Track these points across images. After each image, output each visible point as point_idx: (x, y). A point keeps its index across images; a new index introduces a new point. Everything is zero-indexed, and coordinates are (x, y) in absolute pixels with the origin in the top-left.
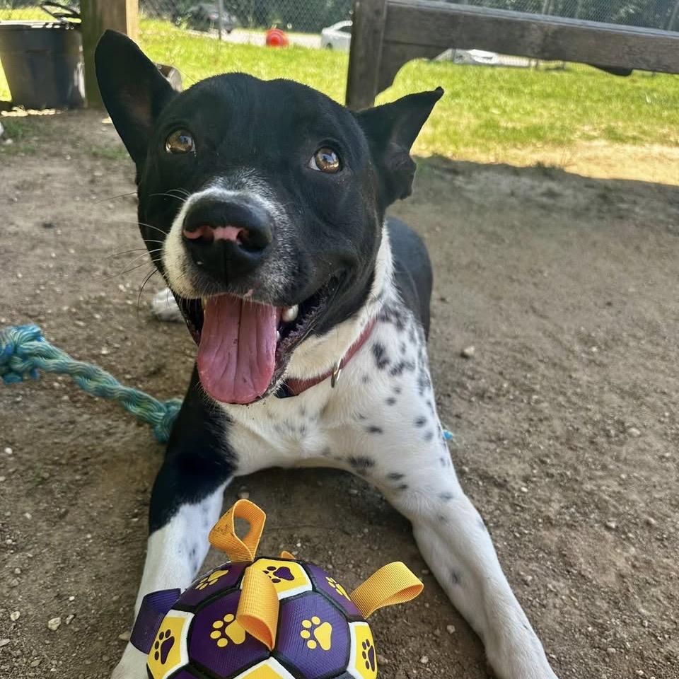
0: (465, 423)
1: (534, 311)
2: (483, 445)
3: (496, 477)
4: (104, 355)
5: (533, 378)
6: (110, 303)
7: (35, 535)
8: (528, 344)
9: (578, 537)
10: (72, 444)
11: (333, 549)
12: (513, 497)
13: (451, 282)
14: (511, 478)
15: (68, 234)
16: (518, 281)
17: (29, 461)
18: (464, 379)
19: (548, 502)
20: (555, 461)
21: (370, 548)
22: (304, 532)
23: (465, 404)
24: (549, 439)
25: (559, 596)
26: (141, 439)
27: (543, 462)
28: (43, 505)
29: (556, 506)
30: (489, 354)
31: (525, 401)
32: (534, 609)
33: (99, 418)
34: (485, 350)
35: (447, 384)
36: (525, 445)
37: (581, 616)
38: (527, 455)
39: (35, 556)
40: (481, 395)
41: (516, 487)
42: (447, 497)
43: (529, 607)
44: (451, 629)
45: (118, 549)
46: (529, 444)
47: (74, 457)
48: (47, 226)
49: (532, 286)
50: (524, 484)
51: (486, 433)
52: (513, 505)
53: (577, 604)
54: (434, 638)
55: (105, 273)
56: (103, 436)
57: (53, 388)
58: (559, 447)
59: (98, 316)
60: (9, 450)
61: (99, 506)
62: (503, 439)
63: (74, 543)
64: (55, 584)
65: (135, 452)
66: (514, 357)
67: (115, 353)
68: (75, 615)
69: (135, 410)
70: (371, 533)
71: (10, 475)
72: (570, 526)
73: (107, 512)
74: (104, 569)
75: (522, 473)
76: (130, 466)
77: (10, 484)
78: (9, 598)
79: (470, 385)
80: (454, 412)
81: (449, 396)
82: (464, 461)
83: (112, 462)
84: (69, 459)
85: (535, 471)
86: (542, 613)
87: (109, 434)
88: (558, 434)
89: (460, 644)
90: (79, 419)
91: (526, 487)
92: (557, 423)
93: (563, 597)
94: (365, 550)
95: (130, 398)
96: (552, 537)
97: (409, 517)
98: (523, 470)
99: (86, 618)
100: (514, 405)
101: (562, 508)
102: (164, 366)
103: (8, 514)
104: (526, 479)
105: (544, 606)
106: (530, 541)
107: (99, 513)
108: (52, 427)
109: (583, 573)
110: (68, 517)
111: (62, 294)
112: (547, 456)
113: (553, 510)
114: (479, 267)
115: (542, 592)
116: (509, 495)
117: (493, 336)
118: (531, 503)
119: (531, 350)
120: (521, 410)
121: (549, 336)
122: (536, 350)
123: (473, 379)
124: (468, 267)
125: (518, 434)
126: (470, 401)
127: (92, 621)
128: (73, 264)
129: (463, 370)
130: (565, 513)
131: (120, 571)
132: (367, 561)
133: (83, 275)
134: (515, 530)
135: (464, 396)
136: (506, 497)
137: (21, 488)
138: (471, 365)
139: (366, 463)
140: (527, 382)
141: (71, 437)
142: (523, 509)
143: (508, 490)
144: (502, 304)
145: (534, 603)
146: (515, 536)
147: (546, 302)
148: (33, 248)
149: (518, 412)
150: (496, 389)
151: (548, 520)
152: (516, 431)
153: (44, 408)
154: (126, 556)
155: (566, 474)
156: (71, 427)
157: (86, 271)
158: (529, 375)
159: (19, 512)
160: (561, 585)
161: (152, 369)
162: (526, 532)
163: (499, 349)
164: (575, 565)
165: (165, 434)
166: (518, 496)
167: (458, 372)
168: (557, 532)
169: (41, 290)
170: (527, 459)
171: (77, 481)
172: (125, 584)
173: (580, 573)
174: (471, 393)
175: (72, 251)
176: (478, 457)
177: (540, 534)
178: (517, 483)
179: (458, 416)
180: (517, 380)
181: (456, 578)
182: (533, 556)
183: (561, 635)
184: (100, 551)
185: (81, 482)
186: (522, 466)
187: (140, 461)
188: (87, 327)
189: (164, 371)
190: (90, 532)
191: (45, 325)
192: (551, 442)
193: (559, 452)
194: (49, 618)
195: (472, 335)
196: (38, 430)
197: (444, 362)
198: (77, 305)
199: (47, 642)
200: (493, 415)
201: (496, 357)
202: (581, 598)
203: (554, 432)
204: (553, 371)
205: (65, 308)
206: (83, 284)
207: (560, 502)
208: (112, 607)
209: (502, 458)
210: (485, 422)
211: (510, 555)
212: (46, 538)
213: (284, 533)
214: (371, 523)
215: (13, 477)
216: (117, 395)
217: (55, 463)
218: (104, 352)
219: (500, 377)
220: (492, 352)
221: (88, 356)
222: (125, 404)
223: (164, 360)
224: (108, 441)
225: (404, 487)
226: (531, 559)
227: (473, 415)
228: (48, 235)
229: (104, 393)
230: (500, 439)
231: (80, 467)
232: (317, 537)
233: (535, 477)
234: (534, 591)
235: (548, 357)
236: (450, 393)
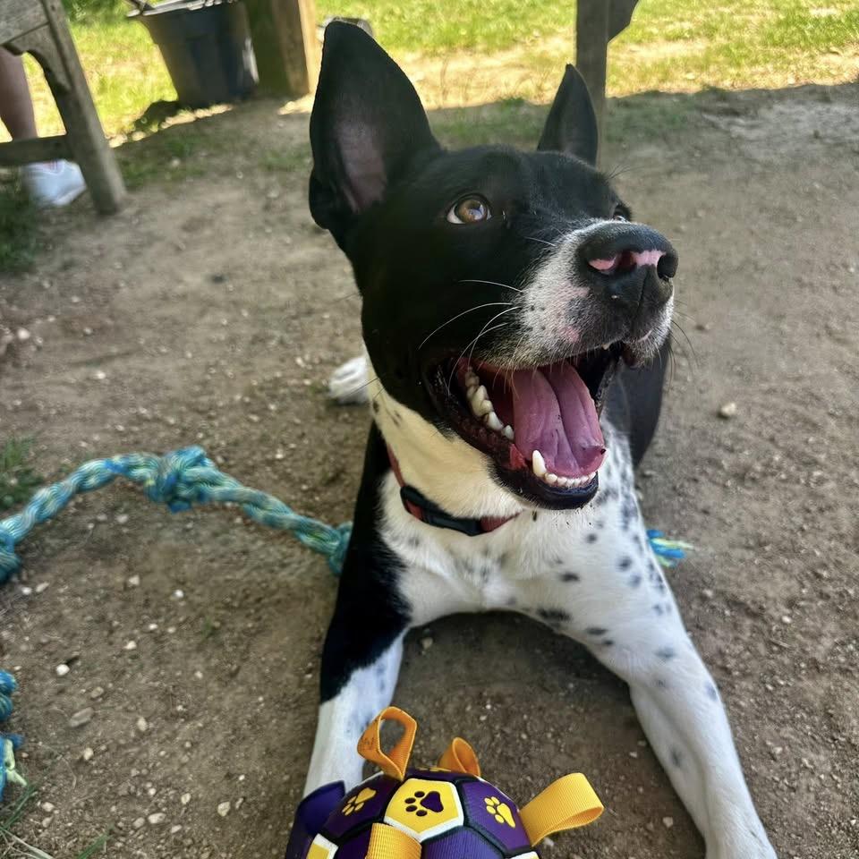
0: (715, 522)
1: (830, 333)
2: (737, 553)
3: (749, 602)
4: (279, 460)
5: (818, 443)
6: (286, 386)
7: (205, 699)
8: (814, 391)
9: (852, 688)
10: (245, 580)
11: (529, 712)
12: (770, 631)
13: (714, 298)
14: (771, 602)
15: (240, 289)
16: (811, 285)
17: (199, 605)
18: (720, 452)
19: (816, 637)
20: (835, 573)
21: (575, 710)
22: (497, 688)
23: (718, 490)
24: (830, 540)
25: (817, 774)
26: (317, 569)
27: (819, 576)
28: (214, 662)
29: (827, 643)
30: (758, 409)
31: (803, 481)
32: (779, 793)
33: (273, 545)
34: (753, 403)
35: (695, 462)
36: (793, 551)
37: (843, 803)
38: (797, 565)
39: (206, 725)
40: (742, 476)
41: (776, 615)
42: (666, 655)
43: (774, 791)
44: (668, 822)
45: (290, 715)
46: (801, 548)
47: (247, 597)
48: (218, 279)
49: (829, 292)
50: (788, 611)
51: (742, 535)
52: (769, 644)
53: (839, 786)
54: (646, 834)
55: (282, 342)
56: (276, 568)
57: (225, 508)
58: (843, 550)
59: (272, 407)
60: (179, 594)
61: (272, 659)
62: (765, 544)
63: (245, 708)
64: (225, 760)
65: (311, 588)
66: (794, 411)
67: (292, 455)
68: (245, 798)
69: (307, 540)
70: (577, 689)
71: (179, 624)
72: (844, 672)
73: (280, 667)
74: (275, 742)
75: (786, 595)
76: (306, 606)
77: (180, 637)
78: (180, 777)
79: (727, 461)
80: (701, 506)
81: (696, 480)
82: (707, 580)
83: (288, 600)
84: (241, 601)
85: (804, 591)
86: (791, 799)
87: (283, 566)
88: (844, 530)
89: (679, 841)
90: (254, 548)
91: (790, 616)
92: (843, 513)
93: (822, 776)
94: (569, 713)
95: (300, 528)
96: (814, 689)
97: (623, 677)
98: (788, 589)
99: (255, 802)
100: (785, 489)
101: (836, 644)
102: (343, 471)
103: (179, 674)
104: (791, 603)
105: (794, 789)
106: (786, 696)
107: (271, 669)
108: (225, 560)
109: (853, 741)
110: (240, 676)
111: (234, 379)
112: (824, 566)
113: (820, 650)
114: (756, 269)
115: (794, 769)
116: (765, 628)
117: (766, 380)
118: (794, 639)
119: (818, 399)
120: (795, 496)
121: (848, 373)
122: (827, 398)
123: (731, 450)
124: (740, 269)
125: (787, 534)
126: (725, 486)
127: (262, 806)
128: (246, 331)
129: (719, 440)
130: (839, 653)
131: (291, 744)
132: (570, 729)
133: (257, 347)
134: (768, 679)
135: (718, 480)
136: (761, 632)
137: (192, 641)
138: (731, 428)
139: (560, 616)
140: (808, 450)
141: (244, 571)
142: (782, 650)
143: (765, 622)
144: (785, 327)
145: (781, 785)
146: (766, 689)
147: (848, 318)
148: (202, 314)
149: (790, 499)
150: (763, 465)
151: (814, 665)
152: (785, 529)
153: (215, 535)
154: (299, 724)
155: (847, 592)
156: (244, 558)
157: (261, 341)
158: (811, 440)
159: (190, 670)
160: (820, 759)
161: (330, 475)
162: (782, 683)
163: (773, 400)
164: (844, 729)
165: (339, 567)
166: (778, 630)
167: (711, 442)
168: (825, 682)
169: (211, 374)
170: (796, 572)
171: (249, 629)
172: (296, 759)
173: (849, 741)
174: (728, 474)
175: (245, 314)
176: (729, 572)
177: (800, 684)
178: (777, 610)
179: (705, 512)
180: (795, 448)
181: (676, 759)
182: (787, 716)
183: (813, 830)
184: (272, 718)
185: (253, 631)
186: (787, 584)
187: (316, 600)
188: (260, 422)
189: (343, 476)
190: (261, 694)
191: (216, 423)
192: (833, 543)
193: (840, 559)
194: (219, 802)
195: (737, 379)
196: (210, 564)
197: (693, 428)
198: (250, 392)
199: (218, 829)
200: (755, 506)
201: (768, 413)
202: (846, 776)
203: (837, 528)
204: (847, 429)
205: (238, 397)
206: (256, 360)
207: (834, 636)
208: (283, 789)
209: (762, 573)
210: (742, 518)
211: (757, 718)
212: (216, 703)
213: (473, 690)
214: (578, 675)
215: (184, 627)
216: (287, 525)
217: (228, 607)
218: (279, 456)
219: (770, 446)
220: (762, 406)
221: (262, 462)
222: (297, 533)
223: (343, 461)
224: (283, 575)
225: (609, 643)
226: (784, 722)
227: (727, 509)
228: (218, 294)
229: (272, 523)
230: (761, 544)
231: (252, 611)
232: (510, 695)
233: (803, 599)
234: (782, 768)
235: (842, 408)
236: (697, 476)
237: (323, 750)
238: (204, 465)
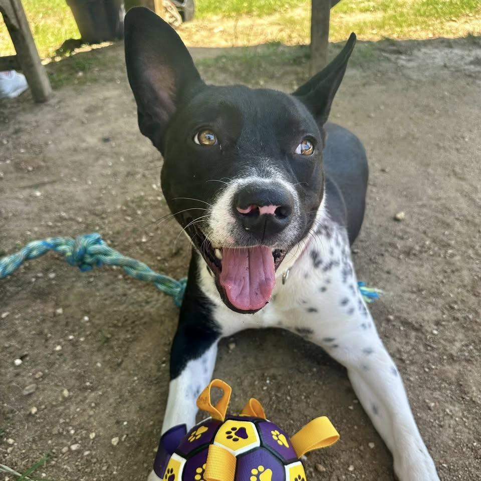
0: (393, 278)
1: (455, 174)
2: (407, 295)
3: (414, 323)
4: (144, 243)
5: (450, 234)
6: (147, 200)
7: (103, 379)
8: (448, 205)
9: (473, 370)
10: (125, 310)
11: (291, 384)
12: (426, 338)
13: (390, 154)
14: (426, 322)
15: (119, 145)
16: (444, 148)
17: (98, 325)
18: (396, 239)
19: (452, 341)
20: (461, 306)
21: (317, 383)
22: (272, 371)
23: (395, 260)
24: (458, 288)
25: (454, 418)
26: (167, 305)
27: (452, 308)
28: (108, 357)
29: (458, 345)
30: (416, 215)
31: (442, 256)
32: (433, 429)
33: (141, 291)
34: (414, 213)
35: (382, 245)
36: (438, 294)
37: (469, 433)
38: (440, 302)
39: (104, 393)
40: (408, 253)
41: (429, 330)
42: (368, 351)
43: (430, 427)
44: (372, 445)
45: (153, 388)
46: (442, 292)
47: (126, 320)
48: (106, 140)
49: (454, 152)
50: (435, 327)
51: (409, 285)
52: (426, 346)
53: (467, 424)
54: (359, 452)
55: (144, 176)
56: (143, 304)
57: (112, 270)
58: (466, 294)
59: (139, 212)
60: (86, 318)
61: (142, 356)
62: (422, 290)
63: (126, 383)
64: (115, 413)
65: (164, 315)
66: (436, 217)
67: (151, 240)
68: (127, 435)
69: (162, 287)
70: (318, 372)
71: (87, 336)
72: (468, 361)
73: (146, 360)
74: (144, 402)
75: (434, 318)
76: (161, 325)
77: (87, 343)
78: (89, 423)
79: (400, 244)
80: (386, 269)
81: (382, 255)
82: (390, 310)
83: (150, 322)
84: (123, 323)
85: (444, 316)
86: (440, 431)
87: (147, 303)
88: (466, 283)
89: (378, 456)
90: (129, 292)
91: (437, 330)
92: (465, 273)
93: (457, 419)
94: (313, 385)
95: (158, 281)
96: (452, 370)
97: (344, 364)
98: (436, 315)
99: (133, 437)
100: (433, 260)
101: (463, 346)
102: (181, 249)
103: (87, 364)
104: (438, 323)
105: (441, 426)
106: (436, 374)
107: (142, 361)
108: (113, 299)
109: (474, 399)
110: (123, 365)
111: (117, 196)
112: (456, 302)
113: (455, 349)
114: (414, 138)
115: (441, 415)
116: (423, 337)
117: (421, 199)
118: (440, 343)
119: (450, 210)
120: (438, 264)
121: (466, 196)
122: (455, 210)
123: (402, 238)
124: (404, 138)
125: (434, 285)
126: (399, 258)
127: (138, 439)
128: (123, 169)
129: (395, 233)
130: (464, 350)
131: (154, 404)
132: (315, 394)
133: (130, 178)
134: (425, 365)
135: (394, 255)
136: (421, 339)
137: (95, 345)
138: (402, 226)
139: (307, 331)
140: (445, 238)
141: (125, 306)
142: (433, 349)
143: (423, 333)
144: (430, 170)
145: (434, 424)
146: (425, 371)
147: (465, 166)
148: (97, 159)
149: (435, 265)
150: (420, 247)
151: (451, 357)
152: (433, 282)
153: (107, 285)
154: (159, 392)
155: (468, 317)
156: (124, 298)
157: (132, 175)
158: (447, 233)
159: (93, 362)
160: (456, 409)
161: (174, 251)
162: (433, 367)
163: (425, 210)
164: (468, 393)
165: (180, 303)
166: (430, 338)
167: (391, 233)
168: (457, 367)
169: (103, 194)
170: (440, 306)
171: (128, 339)
172: (157, 412)
173: (471, 399)
174: (400, 251)
175: (122, 159)
176: (403, 306)
177: (444, 368)
178: (430, 327)
179: (388, 273)
180: (437, 237)
181: (375, 410)
182: (437, 386)
183: (453, 449)
184: (142, 389)
185: (131, 339)
186: (435, 312)
187: (167, 321)
188: (133, 220)
189: (181, 252)
190: (136, 375)
191: (106, 221)
192: (460, 290)
193: (465, 299)
194: (112, 437)
195: (404, 199)
196: (104, 302)
197: (380, 226)
198: (126, 203)
199: (112, 453)
200: (416, 269)
201: (422, 218)
202: (471, 419)
203: (462, 281)
204: (466, 227)
205: (119, 207)
206: (129, 186)
207: (462, 341)
208: (150, 429)
209: (421, 306)
210: (409, 276)
211: (420, 386)
212: (109, 381)
213: (259, 372)
214: (319, 363)
215: (90, 337)
216: (150, 278)
217: (115, 326)
218: (144, 240)
219: (423, 235)
220: (419, 214)
221: (134, 244)
222: (156, 284)
223: (181, 243)
224: (147, 308)
225: (336, 346)
226: (435, 389)
227: (400, 271)
228: (106, 148)
229: (141, 278)
230: (420, 290)
231: (130, 328)
232: (280, 375)
233: (444, 321)
234: (435, 414)
235: (464, 216)
236: (383, 253)
237: (173, 407)
238: (100, 244)
